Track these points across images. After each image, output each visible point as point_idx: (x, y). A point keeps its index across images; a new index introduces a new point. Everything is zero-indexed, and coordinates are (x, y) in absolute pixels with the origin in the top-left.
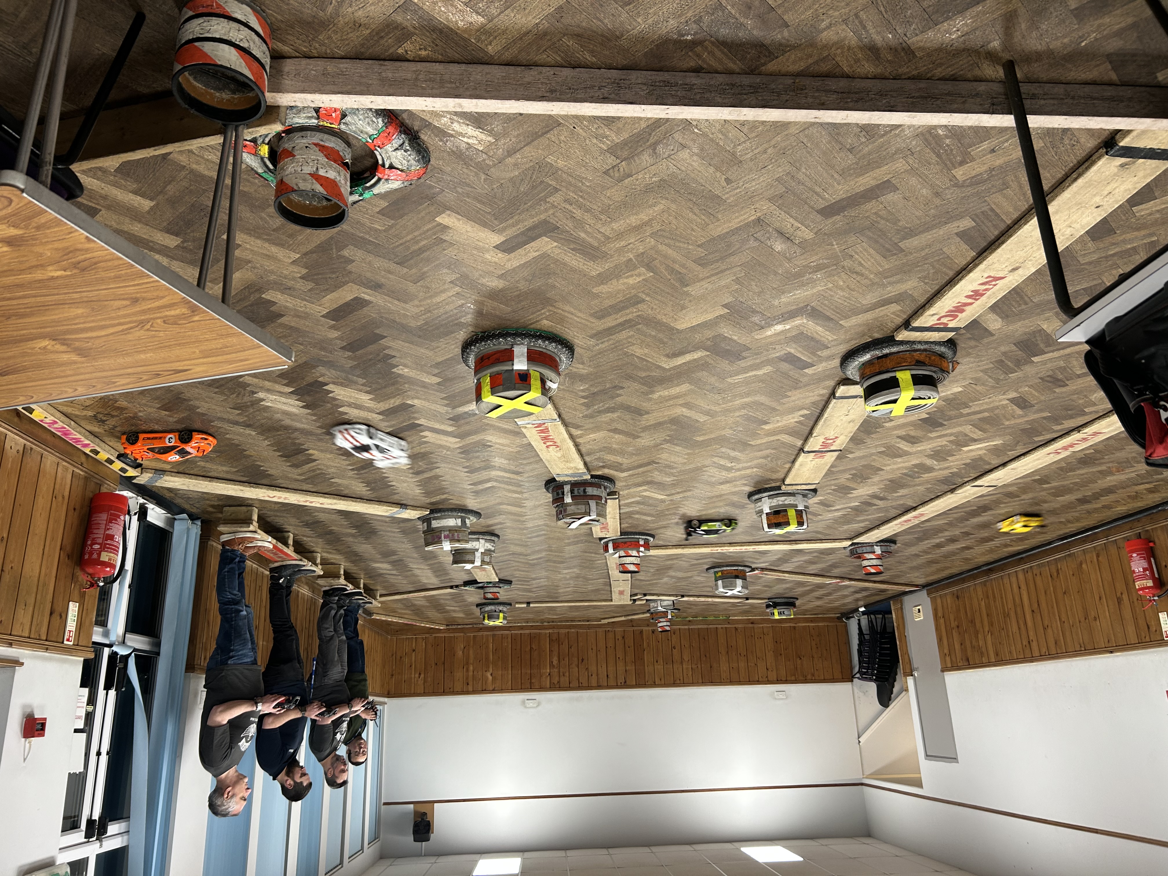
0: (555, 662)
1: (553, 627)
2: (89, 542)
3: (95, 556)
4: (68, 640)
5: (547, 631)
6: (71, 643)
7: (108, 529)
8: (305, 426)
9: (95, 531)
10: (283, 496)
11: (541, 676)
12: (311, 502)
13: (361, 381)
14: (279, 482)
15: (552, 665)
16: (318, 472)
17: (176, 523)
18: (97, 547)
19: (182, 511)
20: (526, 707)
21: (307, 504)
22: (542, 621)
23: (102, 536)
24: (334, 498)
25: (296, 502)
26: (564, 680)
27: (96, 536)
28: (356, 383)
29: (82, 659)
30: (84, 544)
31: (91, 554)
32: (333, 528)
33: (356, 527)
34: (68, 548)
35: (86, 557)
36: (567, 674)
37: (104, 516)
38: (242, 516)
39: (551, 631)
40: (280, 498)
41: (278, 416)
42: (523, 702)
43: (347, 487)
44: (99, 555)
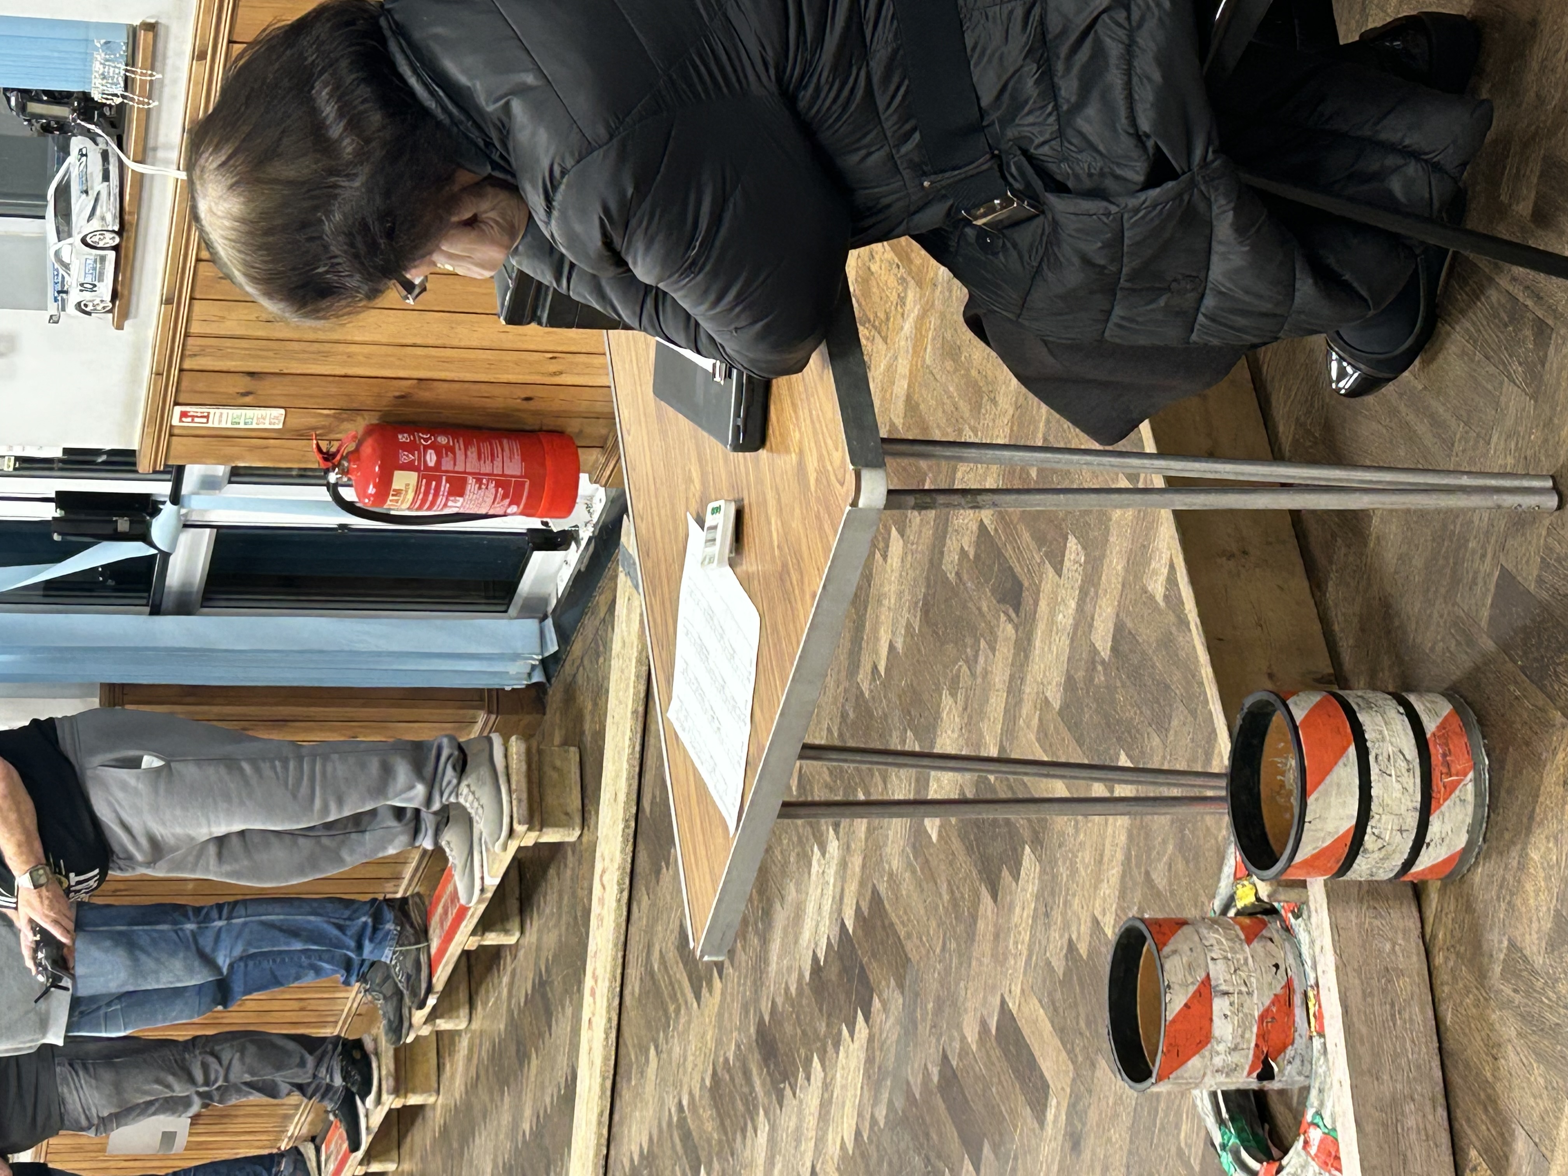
2: (442, 440)
3: (405, 457)
4: (184, 415)
6: (175, 421)
7: (479, 481)
8: (773, 967)
9: (472, 453)
10: (605, 912)
12: (593, 994)
13: (881, 1113)
14: (644, 900)
16: (672, 1008)
17: (531, 625)
18: (431, 458)
19: (564, 637)
21: (588, 982)
23: (460, 467)
24: (606, 1059)
25: (591, 948)
27: (460, 455)
28: (875, 1103)
29: (135, 446)
30: (436, 427)
31: (411, 447)
32: (534, 1062)
33: (538, 1133)
34: (425, 395)
35: (403, 438)
37: (514, 468)
38: (551, 800)
40: (602, 901)
41: (791, 892)
43: (638, 1095)
44: (409, 467)
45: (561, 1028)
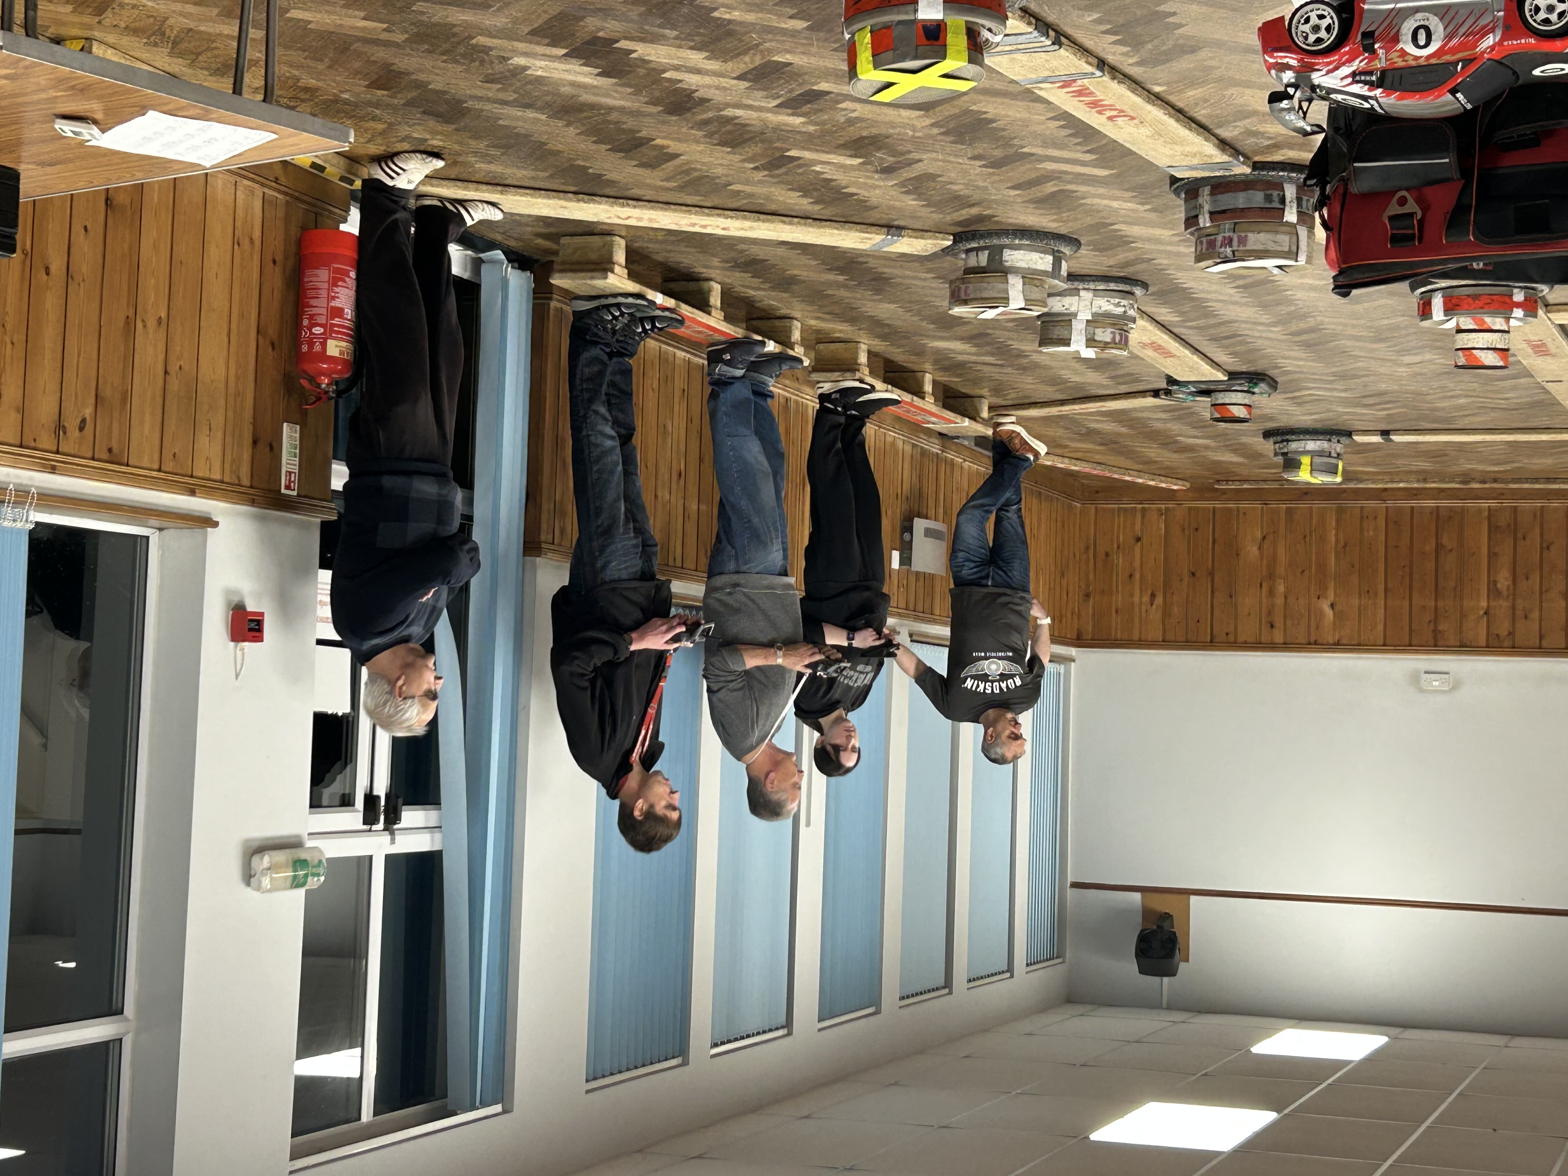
0: (1503, 581)
1: (1500, 495)
2: (306, 322)
3: (317, 348)
4: (288, 487)
5: (1484, 504)
6: (295, 493)
7: (334, 298)
8: (622, 103)
9: (313, 302)
10: (646, 217)
11: (1463, 616)
12: (705, 227)
13: (671, 33)
14: (635, 192)
15: (1494, 591)
16: (696, 174)
17: (484, 268)
18: (318, 330)
19: (492, 245)
20: (1421, 690)
21: (697, 229)
22: (1467, 478)
23: (324, 311)
24: (745, 218)
25: (674, 227)
26: (1528, 630)
27: (315, 311)
28: (664, 37)
29: (319, 520)
30: (297, 326)
31: (311, 344)
32: (796, 272)
33: (841, 270)
34: (272, 331)
35: (305, 348)
36: (1536, 615)
37: (323, 275)
38: (593, 256)
39: (1493, 503)
40: (640, 219)
41: (566, 90)
42: (1415, 679)
43: (768, 198)
44: (324, 345)
45: (760, 253)
